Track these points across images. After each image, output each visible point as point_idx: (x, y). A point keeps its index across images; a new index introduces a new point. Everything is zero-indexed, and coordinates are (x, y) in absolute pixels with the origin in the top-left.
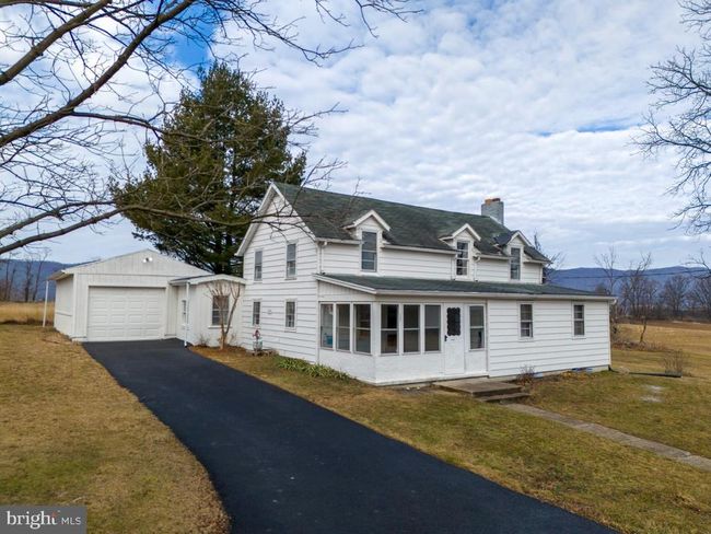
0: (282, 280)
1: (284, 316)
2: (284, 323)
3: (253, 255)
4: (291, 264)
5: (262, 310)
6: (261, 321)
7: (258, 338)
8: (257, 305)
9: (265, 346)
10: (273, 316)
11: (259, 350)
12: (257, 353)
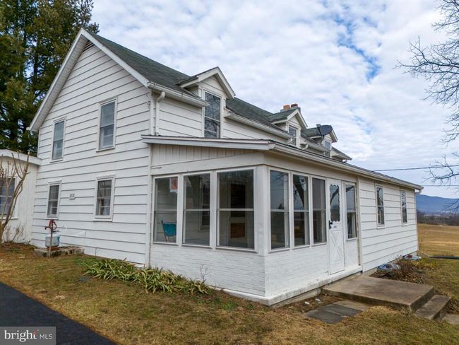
0: (93, 153)
1: (94, 201)
2: (93, 209)
3: (52, 128)
4: (107, 130)
5: (61, 195)
6: (60, 209)
7: (52, 232)
8: (55, 190)
9: (64, 241)
10: (77, 201)
11: (55, 248)
12: (50, 253)
